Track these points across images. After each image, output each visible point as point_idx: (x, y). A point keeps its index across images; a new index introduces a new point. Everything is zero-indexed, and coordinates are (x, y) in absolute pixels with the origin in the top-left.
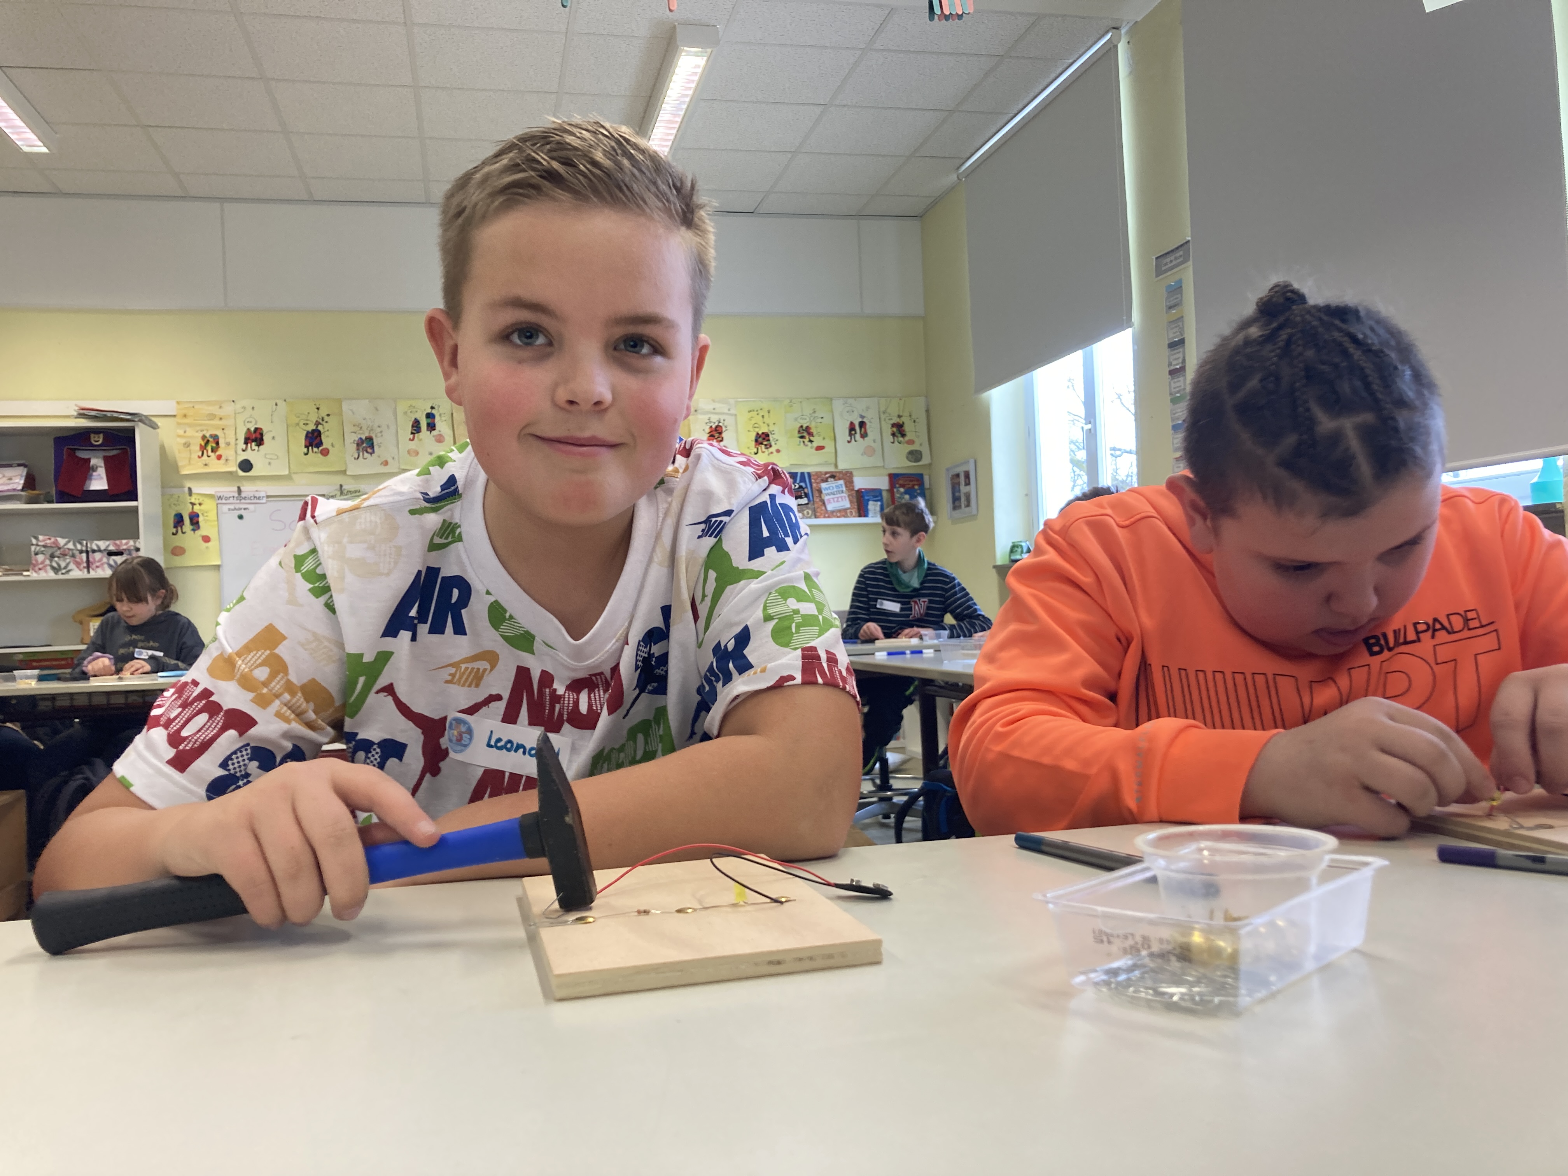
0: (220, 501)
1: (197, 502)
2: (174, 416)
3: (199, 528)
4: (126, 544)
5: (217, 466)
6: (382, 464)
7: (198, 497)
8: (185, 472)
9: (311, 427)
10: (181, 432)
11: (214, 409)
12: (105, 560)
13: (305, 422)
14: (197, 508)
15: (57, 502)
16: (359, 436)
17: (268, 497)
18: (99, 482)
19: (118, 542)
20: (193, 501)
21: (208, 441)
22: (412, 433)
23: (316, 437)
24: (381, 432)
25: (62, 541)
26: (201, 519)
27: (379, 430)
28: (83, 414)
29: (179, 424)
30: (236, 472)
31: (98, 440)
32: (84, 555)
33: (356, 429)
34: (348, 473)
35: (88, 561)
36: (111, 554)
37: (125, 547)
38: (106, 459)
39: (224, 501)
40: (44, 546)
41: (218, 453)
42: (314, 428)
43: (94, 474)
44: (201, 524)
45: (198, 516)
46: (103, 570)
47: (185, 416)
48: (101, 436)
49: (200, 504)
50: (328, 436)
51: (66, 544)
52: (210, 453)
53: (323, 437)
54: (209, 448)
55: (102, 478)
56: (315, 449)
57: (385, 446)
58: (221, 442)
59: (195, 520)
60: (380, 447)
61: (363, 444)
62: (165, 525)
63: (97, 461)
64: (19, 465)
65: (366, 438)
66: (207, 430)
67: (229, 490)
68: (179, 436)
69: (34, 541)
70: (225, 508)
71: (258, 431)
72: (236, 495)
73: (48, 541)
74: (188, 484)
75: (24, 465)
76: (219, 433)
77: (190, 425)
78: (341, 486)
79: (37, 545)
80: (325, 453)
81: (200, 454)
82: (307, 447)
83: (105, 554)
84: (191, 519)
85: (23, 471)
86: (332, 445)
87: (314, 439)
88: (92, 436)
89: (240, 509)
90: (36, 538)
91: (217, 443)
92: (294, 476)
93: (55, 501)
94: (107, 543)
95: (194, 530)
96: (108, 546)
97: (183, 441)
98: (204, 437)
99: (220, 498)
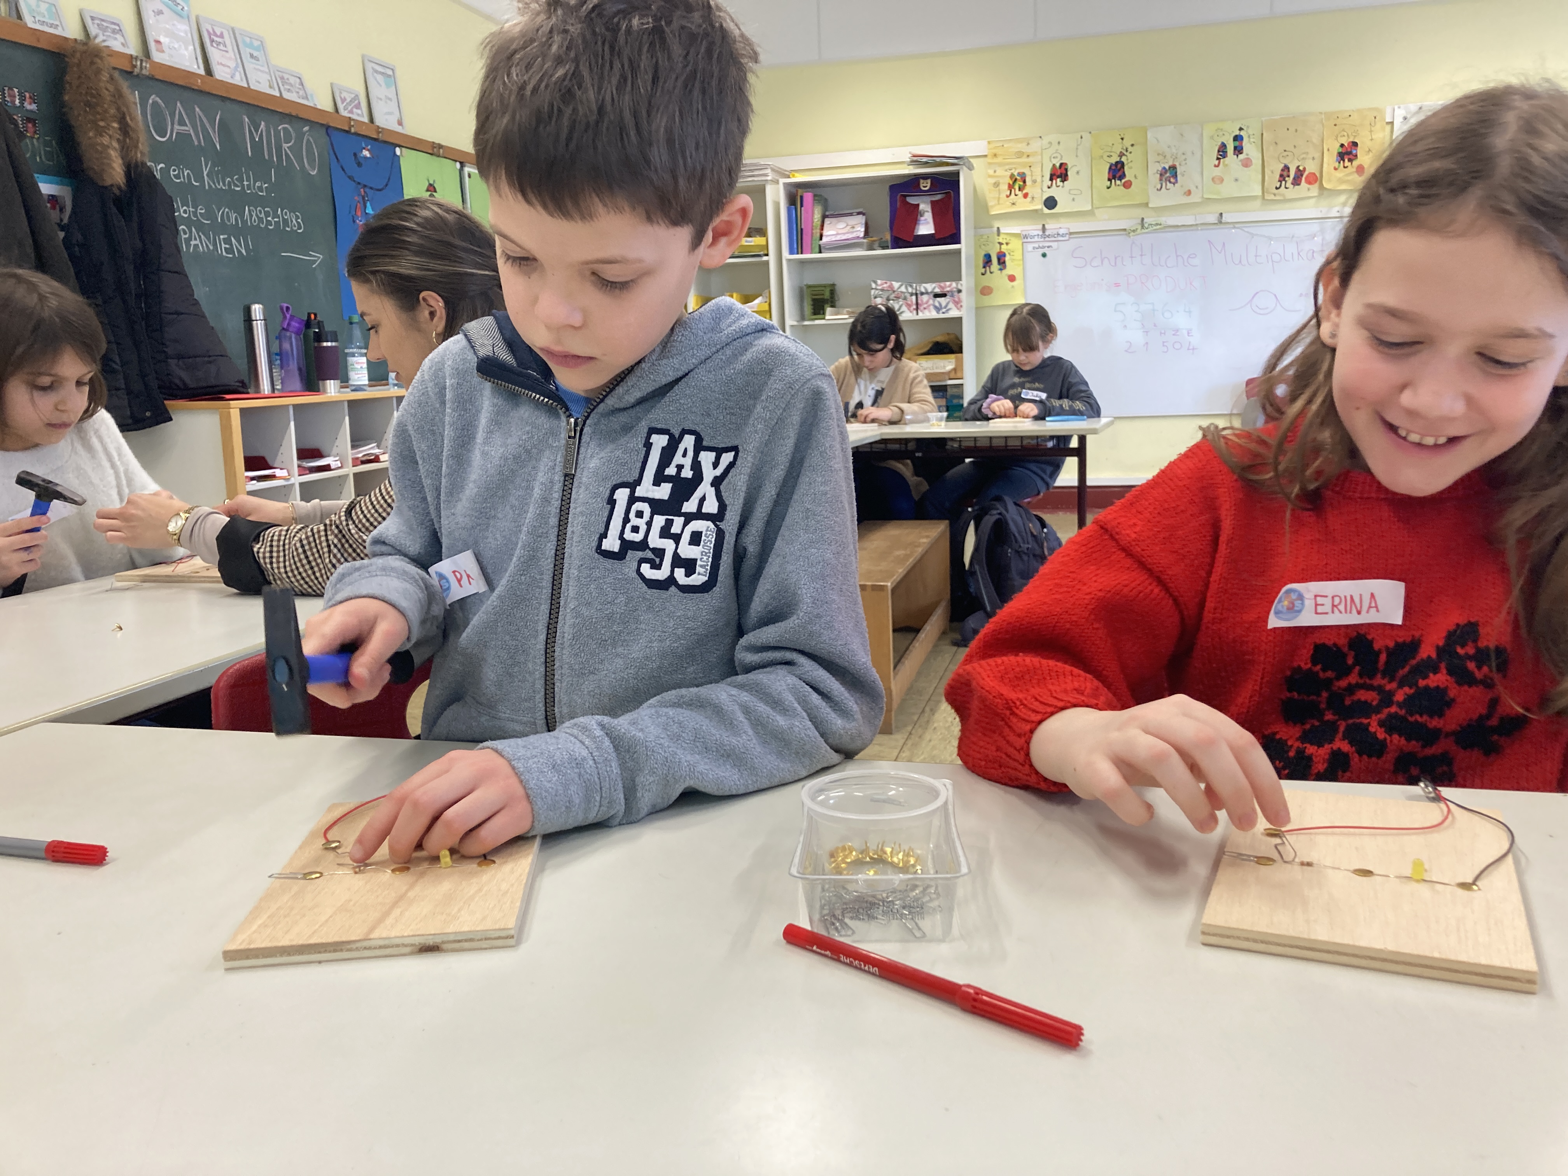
0: (1025, 240)
1: (1004, 242)
2: (986, 156)
3: (1005, 267)
4: (950, 286)
5: (1024, 205)
6: (1185, 193)
7: (1005, 237)
8: (993, 212)
9: (1115, 159)
10: (991, 172)
11: (1022, 147)
12: (931, 302)
13: (1109, 154)
14: (1004, 247)
15: (893, 248)
16: (1163, 165)
17: (1071, 233)
18: (926, 227)
19: (942, 284)
20: (1001, 241)
21: (1016, 180)
22: (1218, 159)
23: (1119, 170)
24: (1185, 160)
25: (896, 285)
26: (1007, 258)
27: (1184, 157)
28: (916, 160)
29: (990, 164)
30: (1042, 210)
31: (926, 185)
32: (914, 297)
33: (1160, 158)
34: (1150, 205)
35: (917, 304)
36: (937, 296)
37: (948, 289)
38: (934, 204)
39: (1029, 240)
40: (882, 290)
41: (1024, 192)
42: (1118, 159)
43: (922, 218)
44: (1007, 263)
45: (1004, 255)
46: (930, 311)
47: (995, 155)
48: (929, 181)
49: (1007, 244)
50: (1131, 168)
51: (899, 288)
52: (1017, 192)
53: (1126, 168)
54: (1017, 187)
55: (928, 223)
56: (1118, 182)
57: (1188, 175)
58: (1028, 180)
59: (1001, 261)
60: (1183, 175)
61: (1166, 173)
62: (976, 266)
63: (925, 207)
64: (859, 213)
65: (1170, 167)
66: (1015, 169)
67: (1033, 229)
68: (990, 176)
69: (874, 286)
70: (1030, 247)
71: (1063, 168)
72: (1041, 233)
73: (885, 285)
74: (996, 224)
75: (864, 214)
76: (1026, 171)
77: (1000, 165)
78: (1143, 219)
79: (876, 289)
80: (1128, 185)
81: (1008, 193)
82: (1109, 180)
83: (932, 295)
84: (999, 259)
85: (861, 219)
86: (1135, 177)
87: (1117, 172)
88: (922, 181)
89: (1044, 247)
90: (875, 282)
91: (1024, 182)
92: (1096, 211)
93: (890, 245)
94: (934, 285)
95: (1001, 270)
96: (934, 288)
97: (992, 181)
98: (1012, 176)
99: (1026, 237)
